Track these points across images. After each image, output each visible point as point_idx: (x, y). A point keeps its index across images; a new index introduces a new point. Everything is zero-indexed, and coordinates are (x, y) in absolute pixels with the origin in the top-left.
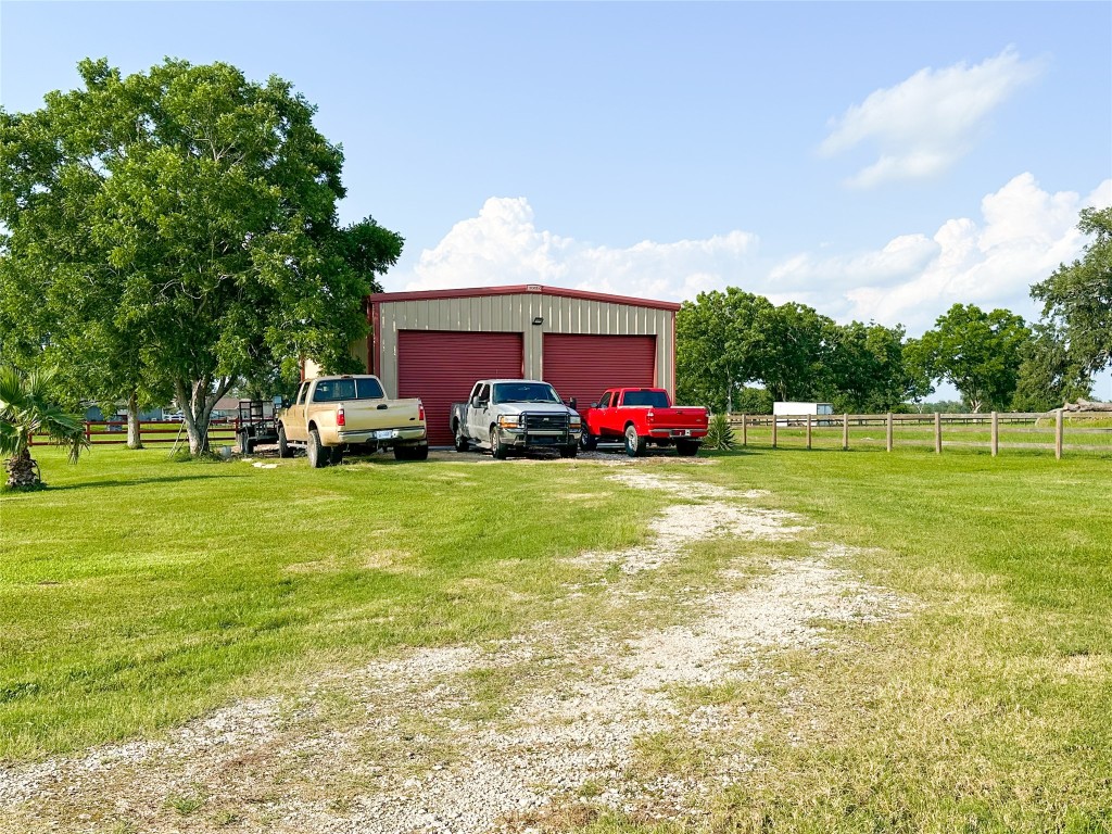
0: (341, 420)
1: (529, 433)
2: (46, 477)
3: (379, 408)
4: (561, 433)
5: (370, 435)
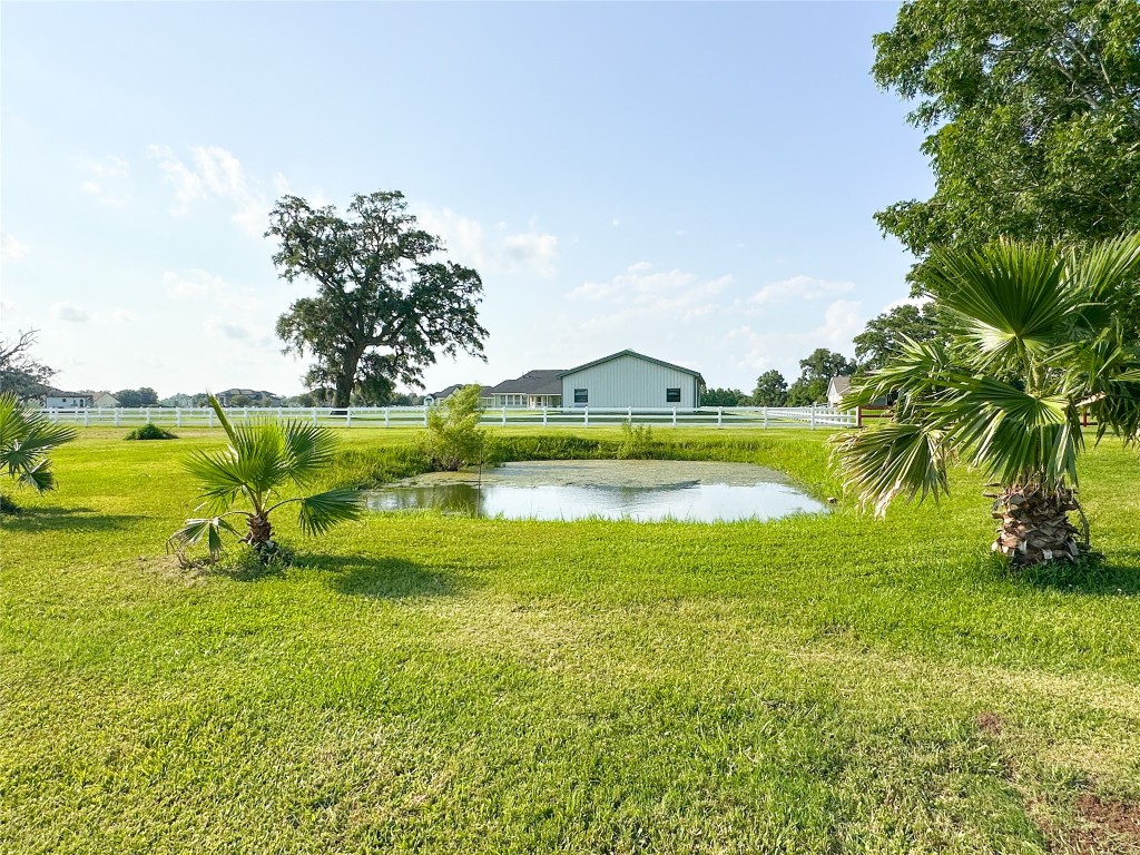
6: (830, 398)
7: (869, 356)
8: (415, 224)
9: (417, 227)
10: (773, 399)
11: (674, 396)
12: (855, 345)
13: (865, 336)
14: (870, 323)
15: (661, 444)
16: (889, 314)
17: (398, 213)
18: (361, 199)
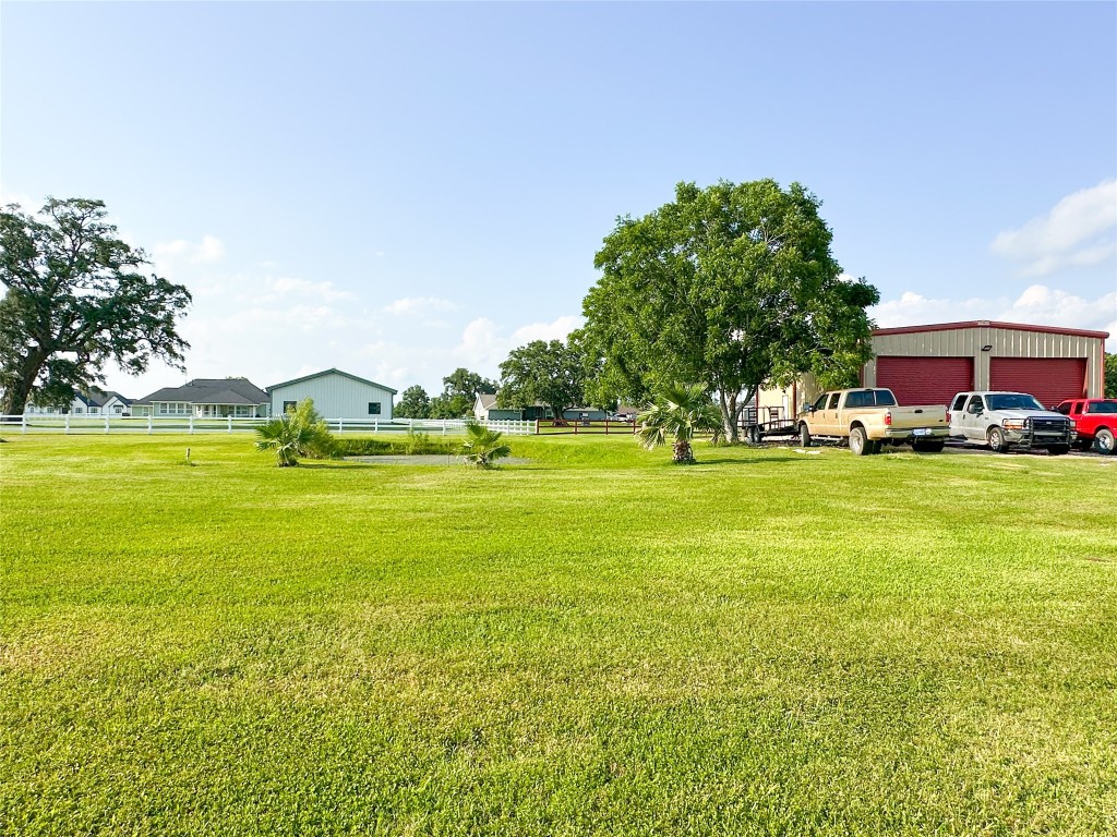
0: (888, 420)
1: (1036, 433)
2: (696, 454)
3: (916, 412)
4: (1060, 434)
5: (910, 432)
6: (476, 412)
7: (511, 379)
8: (115, 233)
9: (115, 236)
10: (417, 412)
11: (374, 408)
12: (501, 370)
13: (509, 363)
14: (512, 353)
15: (432, 445)
16: (526, 347)
17: (97, 222)
18: (55, 204)
